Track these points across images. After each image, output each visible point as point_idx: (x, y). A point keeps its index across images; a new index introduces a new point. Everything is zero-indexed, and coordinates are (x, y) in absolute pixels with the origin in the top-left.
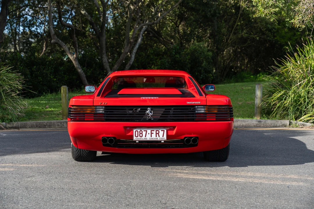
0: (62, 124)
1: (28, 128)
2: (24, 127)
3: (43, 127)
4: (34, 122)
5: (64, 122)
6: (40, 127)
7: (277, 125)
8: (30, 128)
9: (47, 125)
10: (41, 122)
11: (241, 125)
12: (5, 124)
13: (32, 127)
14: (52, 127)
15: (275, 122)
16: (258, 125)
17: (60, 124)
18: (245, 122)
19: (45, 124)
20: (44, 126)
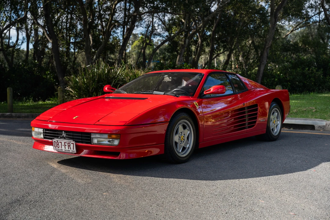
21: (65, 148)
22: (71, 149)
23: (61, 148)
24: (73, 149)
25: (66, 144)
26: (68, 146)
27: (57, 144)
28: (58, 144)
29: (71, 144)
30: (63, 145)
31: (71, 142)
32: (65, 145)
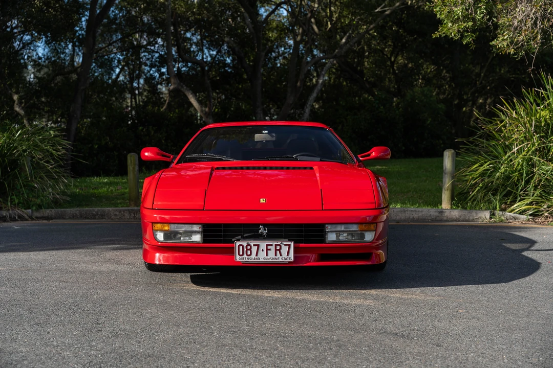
0: (122, 213)
1: (67, 219)
2: (61, 217)
3: (91, 218)
4: (78, 210)
5: (126, 210)
6: (86, 218)
7: (469, 218)
8: (70, 218)
9: (98, 214)
10: (87, 210)
11: (411, 217)
12: (31, 212)
13: (73, 217)
14: (105, 219)
15: (466, 214)
16: (438, 219)
17: (118, 213)
18: (417, 213)
19: (94, 213)
20: (94, 216)
21: (267, 255)
22: (281, 255)
23: (257, 255)
24: (288, 255)
25: (269, 247)
26: (276, 250)
27: (247, 250)
28: (250, 250)
29: (283, 246)
30: (263, 250)
31: (284, 243)
32: (267, 250)
